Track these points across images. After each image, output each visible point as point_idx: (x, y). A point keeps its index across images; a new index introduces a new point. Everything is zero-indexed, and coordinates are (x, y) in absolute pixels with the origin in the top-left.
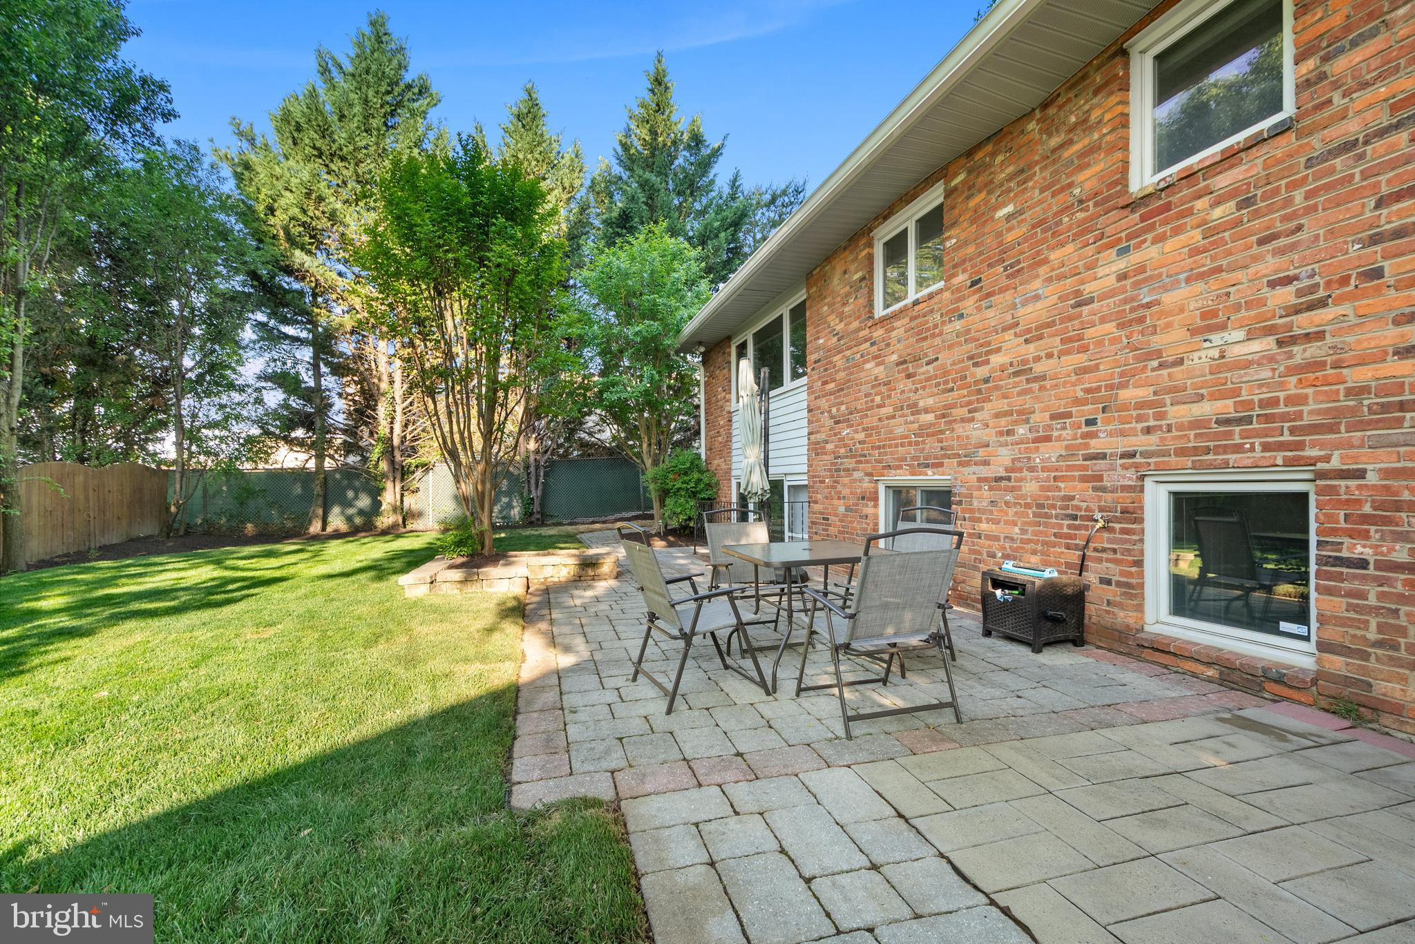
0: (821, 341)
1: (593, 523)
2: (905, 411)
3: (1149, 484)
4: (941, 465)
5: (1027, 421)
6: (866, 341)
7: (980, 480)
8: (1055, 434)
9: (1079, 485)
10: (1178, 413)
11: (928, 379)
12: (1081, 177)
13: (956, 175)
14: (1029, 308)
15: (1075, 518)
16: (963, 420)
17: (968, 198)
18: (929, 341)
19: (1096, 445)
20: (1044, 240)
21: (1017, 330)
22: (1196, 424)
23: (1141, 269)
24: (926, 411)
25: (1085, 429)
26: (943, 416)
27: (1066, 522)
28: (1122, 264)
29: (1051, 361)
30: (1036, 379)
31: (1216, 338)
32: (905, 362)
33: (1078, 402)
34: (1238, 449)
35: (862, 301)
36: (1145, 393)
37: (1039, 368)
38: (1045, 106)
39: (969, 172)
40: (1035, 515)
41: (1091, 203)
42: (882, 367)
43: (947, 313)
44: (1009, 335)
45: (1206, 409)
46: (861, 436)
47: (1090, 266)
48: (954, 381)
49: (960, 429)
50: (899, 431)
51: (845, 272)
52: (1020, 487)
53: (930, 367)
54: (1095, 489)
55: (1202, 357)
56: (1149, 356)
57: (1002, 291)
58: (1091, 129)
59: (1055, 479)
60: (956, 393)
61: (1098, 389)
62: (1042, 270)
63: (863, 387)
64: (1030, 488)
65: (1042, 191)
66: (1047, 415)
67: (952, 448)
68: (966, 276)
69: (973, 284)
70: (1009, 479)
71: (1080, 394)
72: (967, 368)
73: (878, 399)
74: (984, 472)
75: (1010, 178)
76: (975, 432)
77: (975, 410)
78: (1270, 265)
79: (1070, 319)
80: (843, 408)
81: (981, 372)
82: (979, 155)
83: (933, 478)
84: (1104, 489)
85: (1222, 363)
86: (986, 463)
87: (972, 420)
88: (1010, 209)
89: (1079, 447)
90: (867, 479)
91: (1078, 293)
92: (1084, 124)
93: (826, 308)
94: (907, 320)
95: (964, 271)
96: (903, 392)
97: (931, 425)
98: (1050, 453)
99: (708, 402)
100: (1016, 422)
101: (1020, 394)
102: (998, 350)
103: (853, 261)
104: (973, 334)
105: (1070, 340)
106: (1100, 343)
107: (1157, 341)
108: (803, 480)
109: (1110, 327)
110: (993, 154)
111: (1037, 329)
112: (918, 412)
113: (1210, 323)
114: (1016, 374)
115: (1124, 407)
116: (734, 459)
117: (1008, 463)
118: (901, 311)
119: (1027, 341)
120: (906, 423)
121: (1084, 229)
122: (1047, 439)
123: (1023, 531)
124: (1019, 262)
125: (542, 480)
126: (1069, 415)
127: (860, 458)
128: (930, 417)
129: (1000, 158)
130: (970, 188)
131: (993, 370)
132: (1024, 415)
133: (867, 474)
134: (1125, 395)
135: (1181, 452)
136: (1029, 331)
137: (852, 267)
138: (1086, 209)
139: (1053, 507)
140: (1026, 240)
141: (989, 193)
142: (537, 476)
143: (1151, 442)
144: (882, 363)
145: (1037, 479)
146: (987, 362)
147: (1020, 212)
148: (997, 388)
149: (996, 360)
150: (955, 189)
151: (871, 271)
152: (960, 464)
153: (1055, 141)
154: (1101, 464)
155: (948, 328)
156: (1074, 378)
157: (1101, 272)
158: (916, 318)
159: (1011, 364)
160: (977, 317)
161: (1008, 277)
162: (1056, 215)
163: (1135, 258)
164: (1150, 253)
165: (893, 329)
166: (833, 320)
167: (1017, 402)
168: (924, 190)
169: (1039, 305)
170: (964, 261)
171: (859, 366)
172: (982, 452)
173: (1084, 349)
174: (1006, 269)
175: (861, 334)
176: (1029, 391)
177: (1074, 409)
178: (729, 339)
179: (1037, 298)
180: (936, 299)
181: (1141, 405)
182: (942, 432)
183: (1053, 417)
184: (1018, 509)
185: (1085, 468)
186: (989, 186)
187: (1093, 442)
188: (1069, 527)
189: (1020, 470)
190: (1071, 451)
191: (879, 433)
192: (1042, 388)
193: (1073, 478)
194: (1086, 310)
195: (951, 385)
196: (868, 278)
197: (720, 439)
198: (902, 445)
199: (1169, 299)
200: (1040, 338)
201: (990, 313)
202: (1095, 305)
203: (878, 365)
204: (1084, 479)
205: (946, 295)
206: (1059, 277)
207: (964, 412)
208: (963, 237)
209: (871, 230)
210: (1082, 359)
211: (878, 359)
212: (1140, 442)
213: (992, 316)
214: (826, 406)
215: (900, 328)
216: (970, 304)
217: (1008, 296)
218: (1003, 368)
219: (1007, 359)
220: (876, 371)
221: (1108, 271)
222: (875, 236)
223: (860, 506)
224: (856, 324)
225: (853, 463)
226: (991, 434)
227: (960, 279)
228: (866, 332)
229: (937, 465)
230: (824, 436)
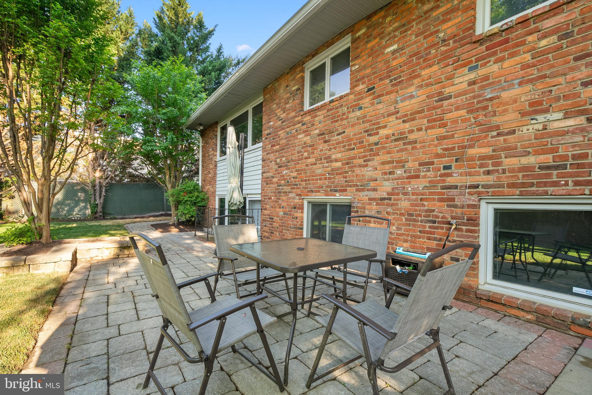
0: (272, 123)
1: (136, 218)
2: (323, 161)
3: (483, 204)
4: (346, 190)
5: (403, 167)
6: (299, 123)
7: (370, 199)
8: (422, 174)
9: (438, 204)
10: (510, 162)
11: (337, 143)
13: (359, 30)
14: (407, 103)
15: (435, 222)
16: (360, 166)
17: (367, 42)
18: (339, 122)
19: (450, 181)
20: (418, 64)
21: (398, 115)
22: (523, 169)
23: (486, 78)
24: (336, 161)
25: (443, 171)
26: (348, 163)
27: (428, 225)
28: (472, 76)
29: (421, 133)
30: (410, 143)
31: (541, 118)
32: (323, 134)
33: (438, 156)
34: (556, 184)
35: (297, 101)
36: (487, 151)
37: (412, 137)
39: (368, 28)
40: (407, 220)
41: (451, 41)
42: (309, 137)
43: (351, 107)
44: (392, 118)
45: (531, 160)
46: (295, 174)
47: (450, 78)
48: (355, 144)
49: (358, 171)
50: (319, 171)
51: (287, 86)
52: (397, 204)
53: (340, 137)
54: (448, 206)
55: (530, 129)
56: (491, 129)
57: (387, 94)
59: (421, 200)
60: (356, 151)
61: (453, 148)
62: (416, 81)
63: (296, 148)
64: (404, 204)
65: (417, 36)
66: (417, 163)
67: (352, 181)
68: (365, 86)
69: (369, 90)
70: (390, 199)
71: (440, 151)
72: (364, 137)
73: (306, 154)
74: (373, 195)
75: (396, 30)
76: (368, 172)
77: (369, 160)
78: (583, 73)
79: (434, 108)
80: (284, 159)
81: (373, 139)
82: (375, 18)
83: (339, 198)
84: (456, 206)
85: (544, 133)
86: (375, 190)
87: (367, 166)
88: (395, 47)
89: (438, 182)
90: (297, 197)
91: (440, 93)
93: (275, 106)
94: (325, 111)
95: (363, 83)
96: (322, 150)
97: (339, 168)
98: (419, 185)
99: (203, 156)
100: (396, 167)
101: (398, 151)
102: (385, 127)
103: (292, 80)
104: (368, 118)
105: (435, 120)
106: (455, 122)
107: (496, 120)
108: (258, 197)
109: (463, 112)
110: (385, 17)
111: (411, 114)
112: (331, 161)
113: (536, 109)
114: (396, 140)
115: (472, 159)
116: (217, 186)
117: (389, 189)
118: (322, 106)
119: (404, 122)
120: (323, 167)
121: (445, 57)
122: (417, 177)
123: (398, 229)
124: (400, 77)
125: (103, 194)
126: (432, 163)
127: (294, 186)
128: (339, 164)
129: (388, 19)
130: (368, 37)
131: (381, 138)
132: (401, 163)
133: (297, 195)
134: (471, 152)
136: (406, 115)
137: (292, 83)
138: (449, 45)
139: (420, 215)
140: (405, 64)
141: (381, 39)
142: (101, 192)
143: (491, 179)
144: (309, 135)
145: (409, 200)
146: (377, 133)
147: (402, 49)
148: (384, 148)
149: (383, 132)
150: (359, 37)
151: (303, 86)
152: (357, 190)
153: (426, 7)
154: (454, 191)
155: (352, 115)
156: (436, 142)
157: (456, 81)
158: (331, 110)
159: (393, 135)
160: (371, 109)
161: (392, 85)
162: (426, 49)
163: (482, 72)
164: (493, 68)
165: (316, 116)
166: (279, 112)
167: (396, 156)
168: (338, 40)
169: (413, 101)
170: (363, 78)
171: (295, 137)
172: (372, 184)
173: (444, 125)
174: (391, 81)
175: (296, 119)
176: (406, 149)
177: (435, 160)
178: (217, 123)
179: (412, 97)
180: (345, 99)
181: (483, 158)
182: (346, 172)
183: (420, 165)
184: (396, 216)
185: (443, 194)
186: (382, 36)
187: (448, 179)
188: (430, 227)
189: (398, 194)
190: (433, 184)
191: (306, 173)
192: (413, 148)
193: (434, 199)
194: (445, 103)
195: (353, 146)
196: (301, 89)
197: (210, 175)
198: (320, 179)
199: (505, 95)
200: (414, 119)
201: (380, 106)
202: (453, 100)
203: (306, 136)
204: (441, 200)
205: (352, 97)
206: (427, 85)
207: (361, 161)
208: (363, 64)
209: (304, 63)
210: (442, 131)
211: (307, 132)
212: (482, 179)
213: (381, 108)
214: (274, 158)
215: (321, 115)
216: (366, 101)
217: (392, 96)
218: (387, 137)
219: (390, 132)
220: (305, 139)
221: (462, 80)
222: (306, 66)
223: (293, 212)
224: (293, 114)
225: (289, 189)
226: (378, 173)
227: (360, 87)
228: (301, 117)
229: (343, 191)
230: (272, 174)
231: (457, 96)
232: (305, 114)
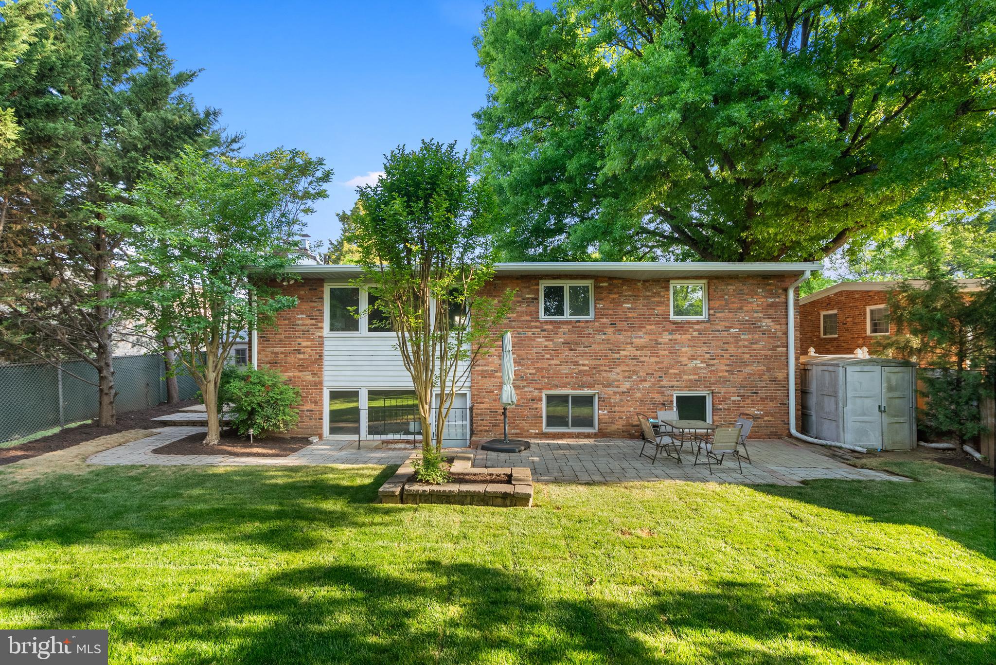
2: (569, 364)
3: (673, 394)
4: (594, 387)
5: (637, 375)
6: (537, 328)
7: (614, 393)
8: (648, 379)
9: (657, 395)
10: (685, 377)
12: (658, 308)
13: (602, 282)
14: (638, 340)
15: (655, 404)
16: (606, 371)
18: (585, 339)
19: (662, 384)
20: (644, 321)
21: (633, 346)
22: (690, 380)
23: (676, 340)
24: (584, 365)
25: (658, 379)
26: (595, 369)
28: (670, 337)
29: (647, 358)
30: (640, 362)
31: (695, 362)
32: (569, 344)
33: (656, 371)
35: (533, 308)
36: (676, 371)
37: (642, 359)
38: (644, 281)
39: (610, 284)
40: (639, 404)
41: (661, 317)
42: (551, 343)
43: (597, 331)
44: (628, 346)
45: (691, 377)
46: (534, 371)
47: (661, 334)
48: (601, 356)
49: (604, 374)
50: (564, 372)
51: (518, 291)
52: (634, 395)
53: (586, 349)
54: (661, 396)
55: (691, 365)
56: (678, 362)
57: (626, 331)
58: (661, 297)
59: (648, 393)
60: (602, 361)
61: (663, 368)
62: (643, 330)
63: (534, 349)
64: (638, 395)
65: (643, 306)
67: (599, 381)
68: (608, 320)
69: (611, 324)
70: (629, 392)
71: (656, 369)
72: (608, 353)
73: (548, 356)
74: (616, 390)
75: (630, 296)
76: (613, 376)
77: (613, 369)
78: (705, 349)
79: (654, 347)
81: (616, 356)
82: (615, 281)
83: (586, 392)
84: (665, 396)
85: (695, 368)
86: (618, 387)
87: (611, 372)
88: (630, 306)
89: (657, 384)
90: (537, 391)
91: (656, 340)
92: (658, 294)
94: (571, 327)
95: (606, 318)
96: (567, 356)
97: (586, 371)
98: (647, 385)
100: (632, 375)
101: (633, 366)
102: (624, 350)
103: (526, 288)
104: (611, 342)
105: (654, 353)
106: (663, 356)
107: (680, 359)
109: (667, 352)
110: (622, 285)
111: (641, 347)
112: (579, 365)
113: (693, 358)
114: (632, 359)
115: (671, 374)
116: (325, 373)
117: (628, 387)
119: (637, 350)
120: (570, 369)
121: (657, 323)
122: (645, 381)
123: (635, 409)
124: (634, 324)
126: (653, 374)
127: (530, 381)
128: (587, 368)
129: (625, 287)
130: (610, 292)
131: (622, 356)
132: (636, 373)
133: (537, 389)
134: (671, 371)
135: (686, 387)
136: (638, 347)
137: (525, 290)
138: (659, 318)
139: (648, 401)
140: (636, 318)
141: (620, 296)
143: (678, 384)
144: (551, 341)
145: (641, 393)
146: (619, 353)
147: (634, 309)
148: (624, 362)
149: (623, 353)
150: (602, 287)
151: (538, 297)
152: (603, 387)
153: (648, 294)
154: (664, 389)
155: (597, 336)
157: (664, 337)
159: (630, 356)
160: (613, 336)
161: (629, 327)
162: (648, 315)
163: (675, 337)
164: (678, 337)
165: (559, 328)
167: (633, 368)
168: (582, 279)
169: (642, 340)
170: (607, 315)
171: (530, 339)
172: (616, 383)
174: (628, 324)
175: (533, 324)
176: (638, 365)
177: (655, 373)
179: (641, 337)
180: (591, 324)
181: (675, 374)
182: (594, 374)
183: (646, 375)
184: (633, 402)
185: (659, 390)
186: (620, 294)
189: (634, 390)
190: (653, 385)
191: (548, 371)
193: (654, 393)
194: (659, 346)
195: (599, 358)
196: (537, 299)
198: (567, 378)
199: (683, 349)
200: (643, 350)
201: (621, 337)
202: (662, 346)
203: (547, 341)
204: (658, 393)
205: (597, 324)
206: (650, 334)
207: (607, 368)
208: (606, 306)
209: (541, 278)
210: (657, 359)
211: (548, 338)
212: (675, 384)
213: (621, 338)
214: (496, 353)
215: (565, 329)
216: (610, 330)
217: (629, 333)
218: (626, 356)
219: (628, 354)
220: (546, 343)
221: (666, 337)
222: (541, 282)
223: (531, 404)
224: (529, 318)
225: (524, 383)
226: (620, 377)
227: (605, 320)
228: (538, 324)
229: (590, 387)
230: (492, 368)
231: (665, 344)
232: (546, 322)
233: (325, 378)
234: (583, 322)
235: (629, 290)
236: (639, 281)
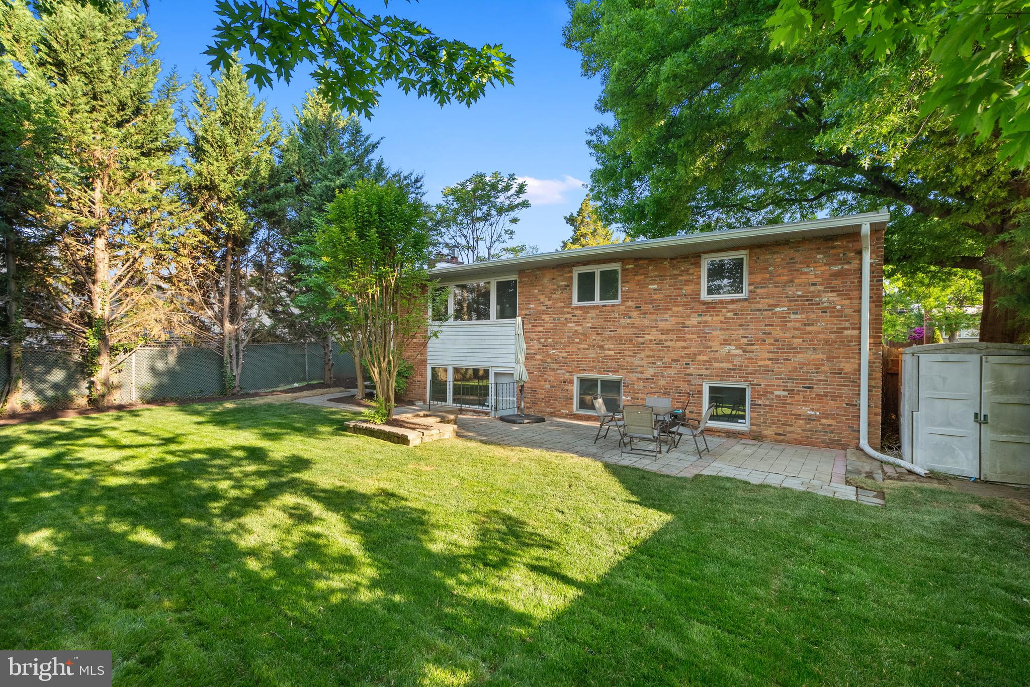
0: (532, 306)
2: (596, 348)
3: (704, 384)
4: (618, 372)
5: (661, 360)
6: (569, 313)
7: (638, 379)
8: (673, 366)
9: (682, 383)
10: (716, 365)
11: (610, 338)
12: (686, 287)
13: (628, 264)
14: (664, 323)
15: (681, 393)
16: (630, 356)
17: (634, 275)
18: (611, 323)
19: (689, 371)
20: (670, 302)
21: (658, 329)
22: (721, 369)
23: (706, 322)
24: (609, 350)
25: (685, 366)
26: (619, 353)
27: (677, 394)
28: (699, 319)
29: (672, 342)
30: (666, 347)
31: (728, 347)
32: (596, 328)
33: (682, 357)
34: (733, 377)
35: (563, 296)
36: (706, 358)
37: (667, 344)
38: (672, 259)
39: (635, 266)
40: (664, 392)
41: (689, 297)
42: (580, 328)
43: (621, 314)
44: (653, 330)
45: (724, 365)
46: (565, 355)
47: (689, 316)
49: (628, 359)
50: (592, 356)
51: (553, 280)
52: (658, 382)
53: (612, 333)
54: (688, 385)
55: (724, 351)
56: (708, 348)
57: (651, 314)
58: (691, 274)
59: (673, 380)
60: (626, 345)
61: (690, 354)
62: (669, 312)
63: (566, 334)
64: (662, 382)
65: (669, 286)
66: (670, 359)
67: (624, 366)
68: (633, 304)
69: (637, 307)
70: (652, 379)
71: (683, 355)
72: (633, 337)
73: (577, 340)
74: (640, 376)
75: (656, 276)
76: (636, 361)
77: (637, 353)
78: (741, 332)
79: (680, 331)
80: (550, 340)
81: (640, 340)
82: (641, 262)
83: (611, 376)
84: (691, 385)
85: (729, 354)
86: (641, 373)
87: (635, 357)
88: (655, 287)
89: (682, 371)
90: (566, 374)
91: (683, 323)
92: (686, 271)
93: (536, 291)
94: (598, 311)
95: (631, 301)
96: (594, 340)
97: (611, 356)
98: (672, 372)
100: (656, 360)
101: (658, 351)
102: (649, 334)
103: (560, 276)
104: (636, 325)
105: (680, 337)
106: (691, 340)
107: (710, 344)
109: (695, 336)
110: (648, 265)
111: (666, 331)
112: (605, 350)
113: (726, 343)
114: (657, 344)
115: (699, 361)
116: (429, 354)
117: (652, 373)
118: (594, 307)
119: (662, 334)
120: (596, 353)
121: (685, 304)
122: (671, 367)
124: (659, 306)
125: (241, 361)
126: (679, 361)
127: (563, 365)
128: (612, 353)
129: (651, 268)
130: (636, 272)
131: (646, 341)
132: (660, 358)
133: (567, 372)
134: (699, 358)
135: (717, 376)
136: (663, 330)
137: (559, 278)
138: (687, 298)
139: (672, 389)
140: (662, 300)
141: (645, 277)
143: (708, 372)
144: (581, 325)
145: (665, 380)
146: (643, 337)
147: (660, 290)
148: (648, 347)
149: (647, 337)
150: (628, 269)
151: (570, 284)
152: (627, 372)
153: (675, 272)
154: (691, 377)
155: (622, 320)
156: (681, 349)
157: (692, 319)
158: (603, 311)
159: (655, 340)
160: (638, 320)
161: (654, 310)
162: (675, 296)
163: (704, 319)
164: (708, 318)
165: (587, 313)
166: (542, 298)
167: (657, 354)
169: (667, 323)
170: (632, 298)
171: (563, 325)
172: (640, 369)
173: (685, 341)
174: (653, 307)
175: (565, 310)
176: (663, 351)
177: (680, 359)
179: (667, 320)
180: (616, 307)
181: (704, 361)
182: (618, 359)
183: (672, 361)
185: (685, 378)
186: (646, 275)
189: (658, 377)
190: (679, 372)
191: (578, 355)
192: (668, 351)
193: (680, 381)
194: (686, 329)
195: (624, 342)
196: (569, 286)
198: (593, 362)
199: (715, 333)
200: (668, 334)
201: (645, 320)
202: (690, 329)
203: (577, 326)
204: (684, 381)
205: (622, 308)
206: (676, 316)
207: (631, 353)
208: (633, 289)
209: (573, 266)
210: (684, 344)
211: (577, 323)
212: (704, 372)
213: (646, 321)
214: (536, 338)
215: (592, 314)
216: (635, 314)
217: (654, 317)
218: (651, 341)
219: (653, 338)
220: (576, 328)
221: (694, 320)
222: (575, 269)
223: (563, 385)
224: (562, 305)
225: (556, 366)
226: (644, 363)
227: (630, 303)
228: (569, 310)
229: (615, 372)
230: (533, 351)
231: (692, 327)
232: (576, 308)
233: (429, 358)
234: (609, 306)
235: (656, 270)
236: (666, 259)
